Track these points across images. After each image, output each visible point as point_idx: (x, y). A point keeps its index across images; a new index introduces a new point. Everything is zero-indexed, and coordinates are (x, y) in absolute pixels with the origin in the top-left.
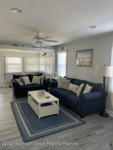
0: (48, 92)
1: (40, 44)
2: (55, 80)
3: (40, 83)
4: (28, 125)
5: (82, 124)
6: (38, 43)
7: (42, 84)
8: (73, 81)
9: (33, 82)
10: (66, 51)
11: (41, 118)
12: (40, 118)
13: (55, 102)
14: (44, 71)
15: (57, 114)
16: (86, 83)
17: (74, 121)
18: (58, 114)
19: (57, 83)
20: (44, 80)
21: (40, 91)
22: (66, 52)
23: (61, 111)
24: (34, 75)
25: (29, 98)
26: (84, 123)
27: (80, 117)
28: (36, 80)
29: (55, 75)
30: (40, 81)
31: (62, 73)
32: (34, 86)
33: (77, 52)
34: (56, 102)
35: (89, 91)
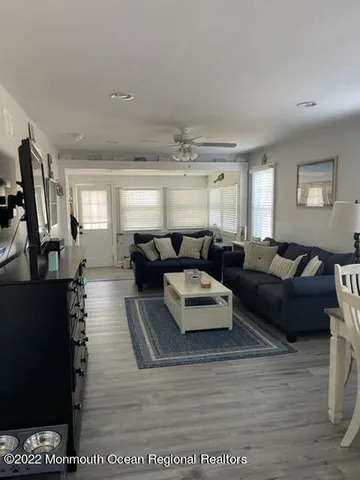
0: (219, 281)
3: (201, 257)
5: (284, 352)
6: (184, 153)
7: (206, 257)
9: (183, 252)
10: (271, 166)
11: (187, 332)
12: (183, 332)
13: (222, 297)
14: (219, 225)
15: (227, 329)
17: (267, 345)
18: (231, 328)
20: (212, 248)
22: (272, 170)
23: (237, 319)
24: (187, 235)
25: (166, 288)
26: (291, 351)
27: (284, 339)
28: (191, 248)
29: (242, 233)
30: (201, 252)
32: (183, 262)
33: (298, 166)
34: (225, 298)
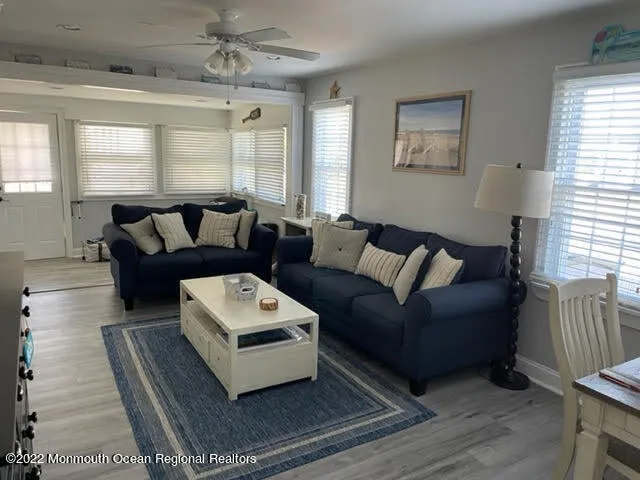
1: (233, 63)
2: (302, 231)
3: (236, 244)
4: (181, 429)
5: (417, 421)
6: (226, 59)
7: (245, 245)
8: (379, 235)
9: (205, 236)
10: (347, 102)
12: (233, 396)
14: (251, 189)
15: (309, 379)
16: (434, 242)
17: (385, 408)
18: (314, 378)
19: (309, 243)
20: (255, 231)
21: (234, 279)
22: (348, 107)
23: (326, 362)
24: (207, 207)
25: (185, 307)
26: (428, 415)
28: (217, 229)
29: (299, 206)
30: (235, 236)
31: (332, 199)
32: (210, 255)
33: (398, 105)
35: (449, 280)
